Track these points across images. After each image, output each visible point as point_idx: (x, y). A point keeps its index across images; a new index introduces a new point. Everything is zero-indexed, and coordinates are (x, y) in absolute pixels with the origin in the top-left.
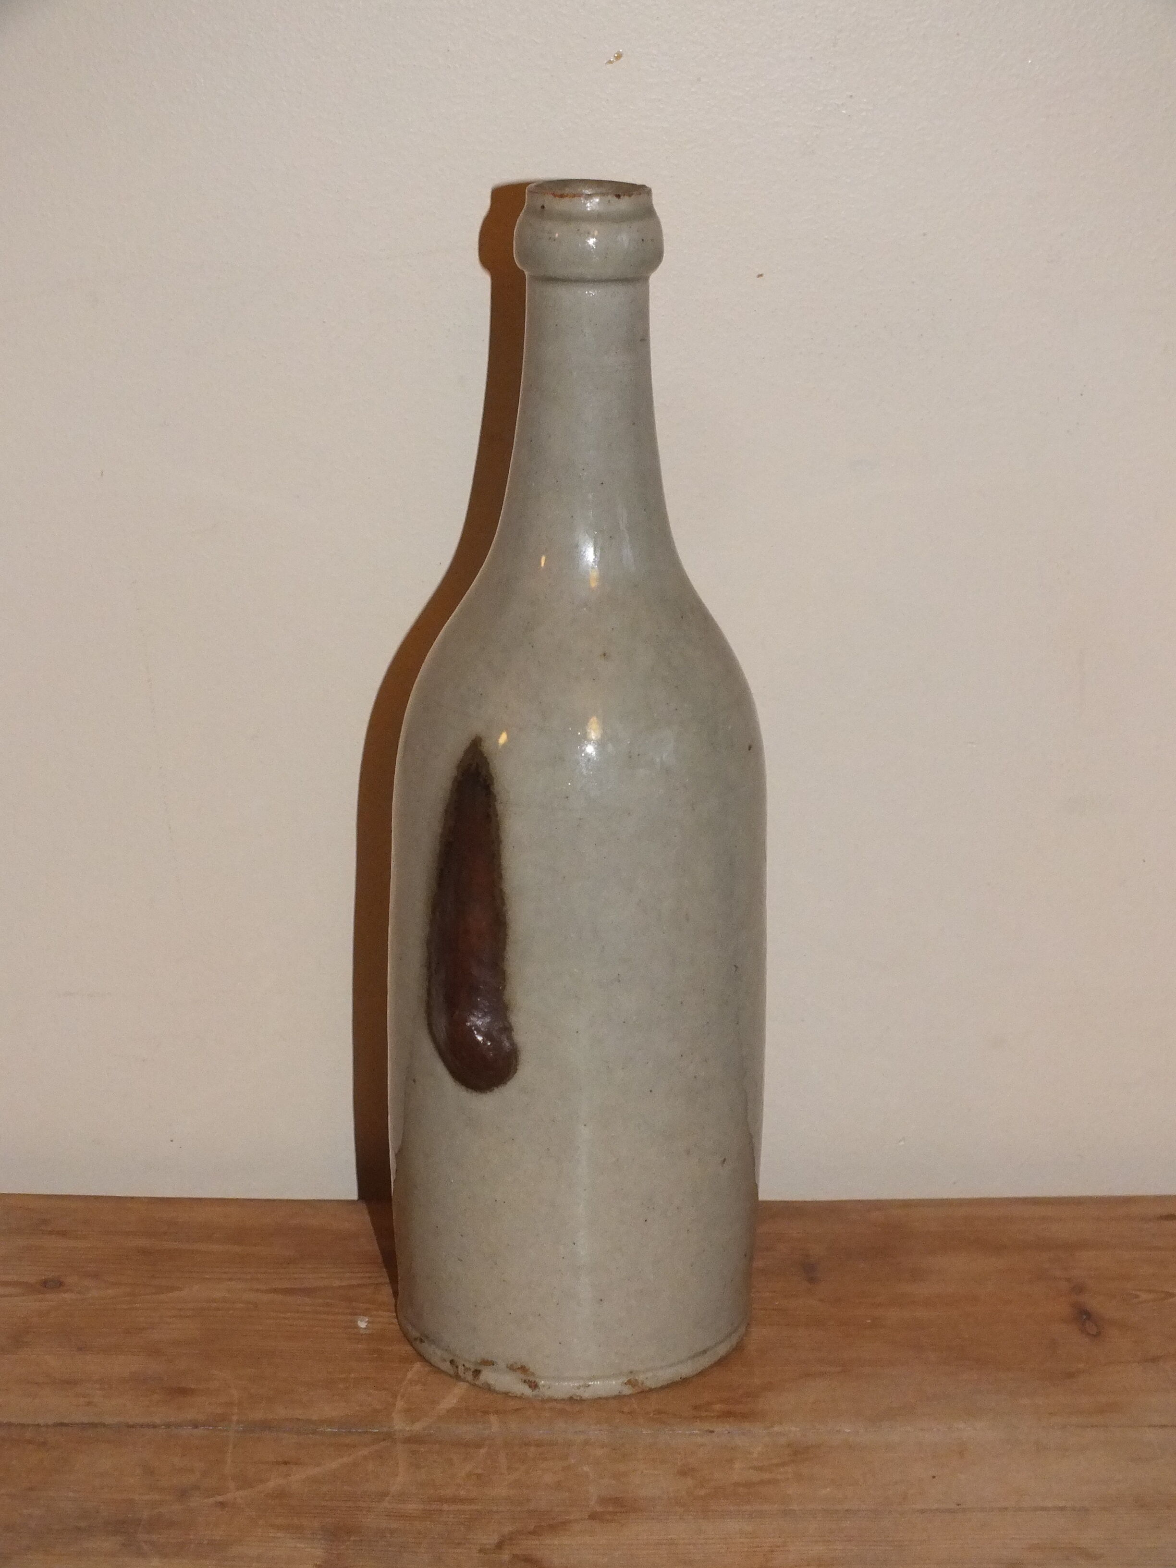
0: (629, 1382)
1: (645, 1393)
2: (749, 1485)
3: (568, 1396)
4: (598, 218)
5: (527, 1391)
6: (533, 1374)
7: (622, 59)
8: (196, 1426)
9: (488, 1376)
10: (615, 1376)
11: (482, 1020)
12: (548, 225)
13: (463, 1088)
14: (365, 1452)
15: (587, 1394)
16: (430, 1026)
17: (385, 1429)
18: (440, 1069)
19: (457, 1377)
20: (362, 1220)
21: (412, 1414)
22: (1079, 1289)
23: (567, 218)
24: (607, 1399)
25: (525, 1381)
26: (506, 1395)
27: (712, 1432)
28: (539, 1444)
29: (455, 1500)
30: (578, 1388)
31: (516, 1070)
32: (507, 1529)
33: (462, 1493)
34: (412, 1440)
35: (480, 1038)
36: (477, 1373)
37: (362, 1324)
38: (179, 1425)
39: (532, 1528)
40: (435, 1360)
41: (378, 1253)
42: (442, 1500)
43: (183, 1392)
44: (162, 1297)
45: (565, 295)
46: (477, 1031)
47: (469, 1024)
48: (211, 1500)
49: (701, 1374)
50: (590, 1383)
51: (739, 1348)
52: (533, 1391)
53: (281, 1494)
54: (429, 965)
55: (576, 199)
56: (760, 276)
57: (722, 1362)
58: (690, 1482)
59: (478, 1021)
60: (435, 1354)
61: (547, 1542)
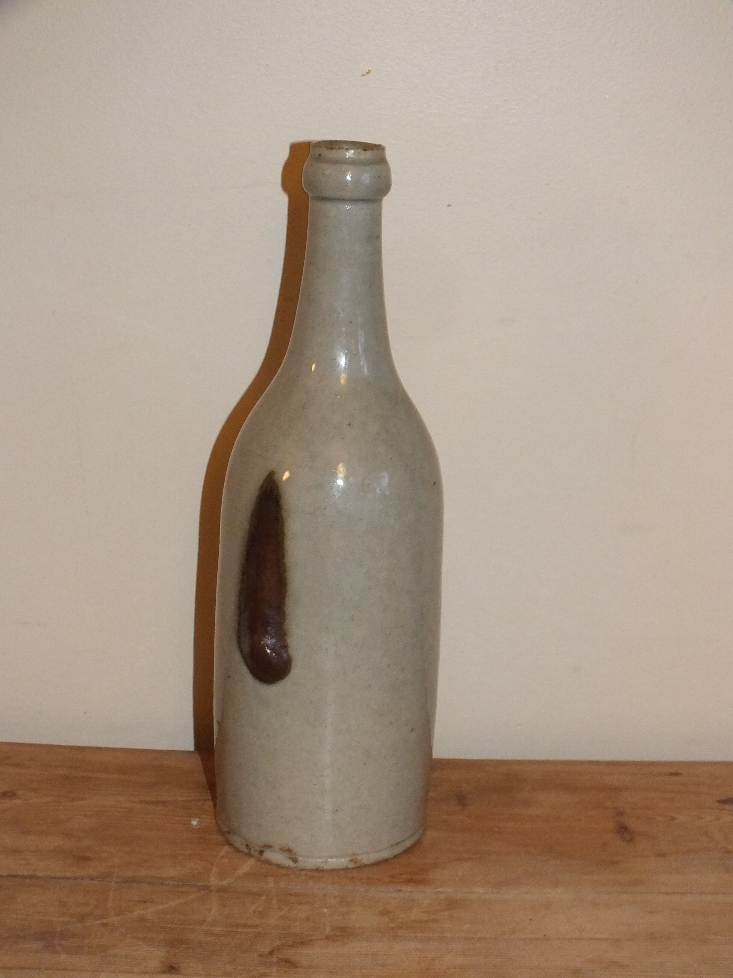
0: (352, 861)
1: (361, 867)
2: (421, 921)
3: (316, 867)
4: (353, 162)
5: (291, 864)
6: (295, 854)
7: (371, 73)
8: (92, 879)
9: (268, 855)
10: (343, 856)
11: (271, 641)
12: (323, 166)
13: (258, 681)
14: (193, 896)
15: (326, 867)
16: (239, 643)
17: (206, 884)
18: (244, 670)
19: (250, 855)
20: (196, 763)
21: (222, 875)
22: (620, 814)
23: (335, 162)
24: (339, 870)
25: (290, 858)
26: (279, 866)
27: (400, 891)
28: (297, 895)
29: (245, 926)
30: (322, 862)
31: (289, 671)
32: (277, 943)
33: (250, 922)
34: (221, 890)
35: (269, 651)
36: (261, 852)
37: (194, 823)
38: (83, 878)
39: (290, 943)
40: (237, 845)
41: (206, 781)
42: (238, 926)
43: (86, 859)
44: (75, 803)
45: (331, 208)
46: (267, 647)
47: (263, 642)
48: (99, 922)
49: (395, 857)
50: (329, 860)
51: (418, 843)
52: (295, 864)
53: (142, 919)
54: (239, 608)
55: (340, 151)
56: (449, 205)
57: (407, 851)
58: (385, 919)
59: (269, 641)
60: (237, 841)
61: (299, 952)
